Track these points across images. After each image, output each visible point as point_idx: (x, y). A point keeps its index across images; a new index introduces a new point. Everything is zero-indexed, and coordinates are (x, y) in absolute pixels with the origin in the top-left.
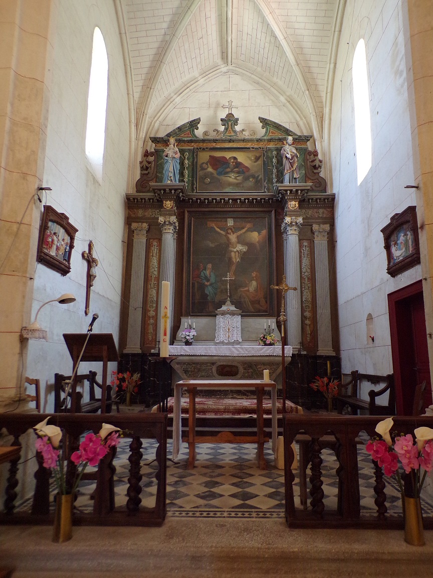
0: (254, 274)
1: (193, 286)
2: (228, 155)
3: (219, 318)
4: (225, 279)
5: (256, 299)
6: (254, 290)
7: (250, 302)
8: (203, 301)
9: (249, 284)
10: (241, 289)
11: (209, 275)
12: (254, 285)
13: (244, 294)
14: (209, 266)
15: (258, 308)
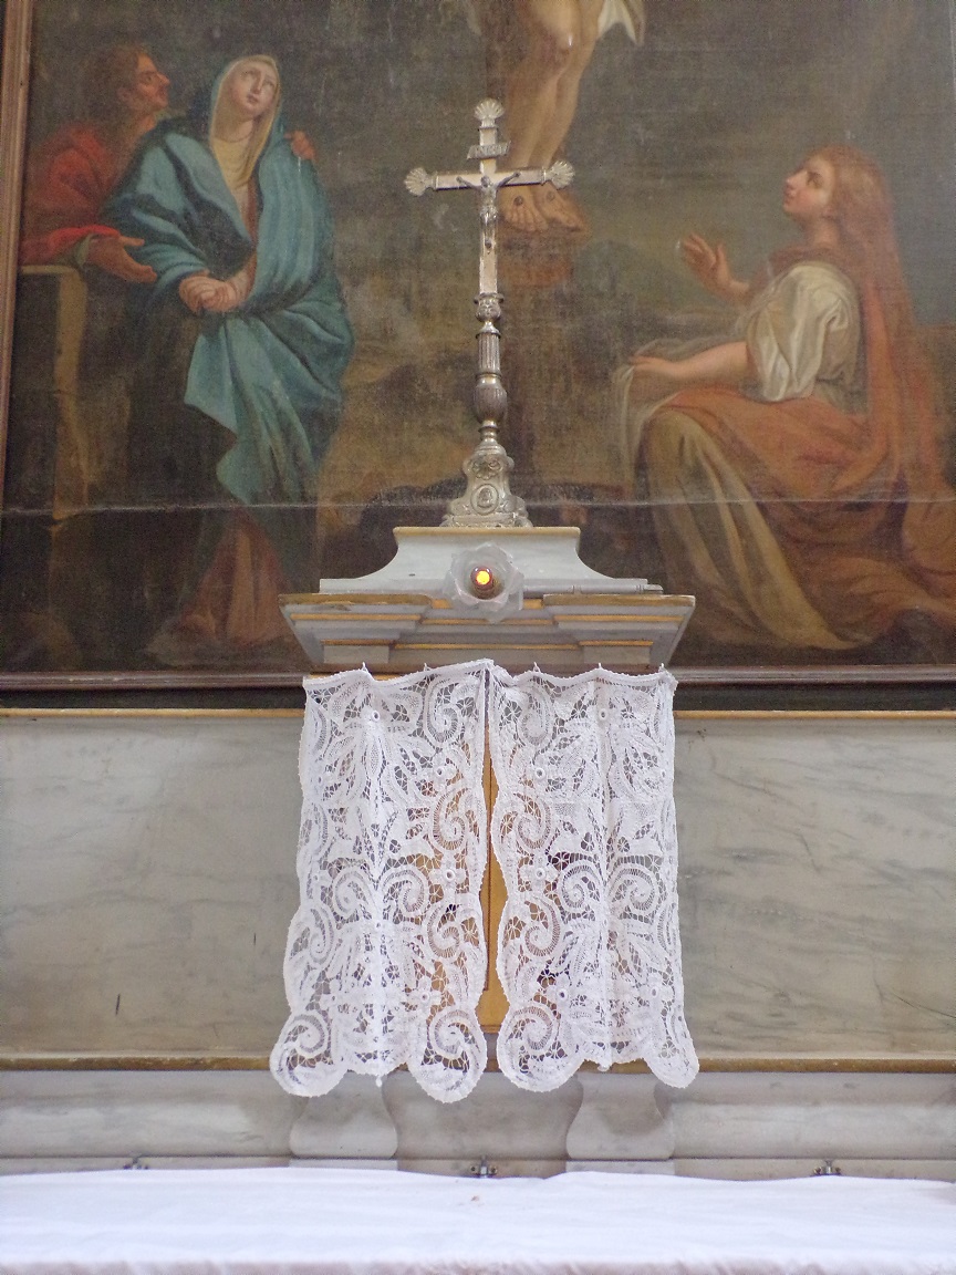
0: (812, 189)
3: (339, 720)
4: (446, 181)
5: (848, 490)
6: (818, 380)
7: (778, 530)
8: (151, 508)
9: (748, 297)
10: (659, 366)
11: (241, 196)
12: (819, 319)
13: (692, 429)
14: (245, 87)
15: (877, 599)
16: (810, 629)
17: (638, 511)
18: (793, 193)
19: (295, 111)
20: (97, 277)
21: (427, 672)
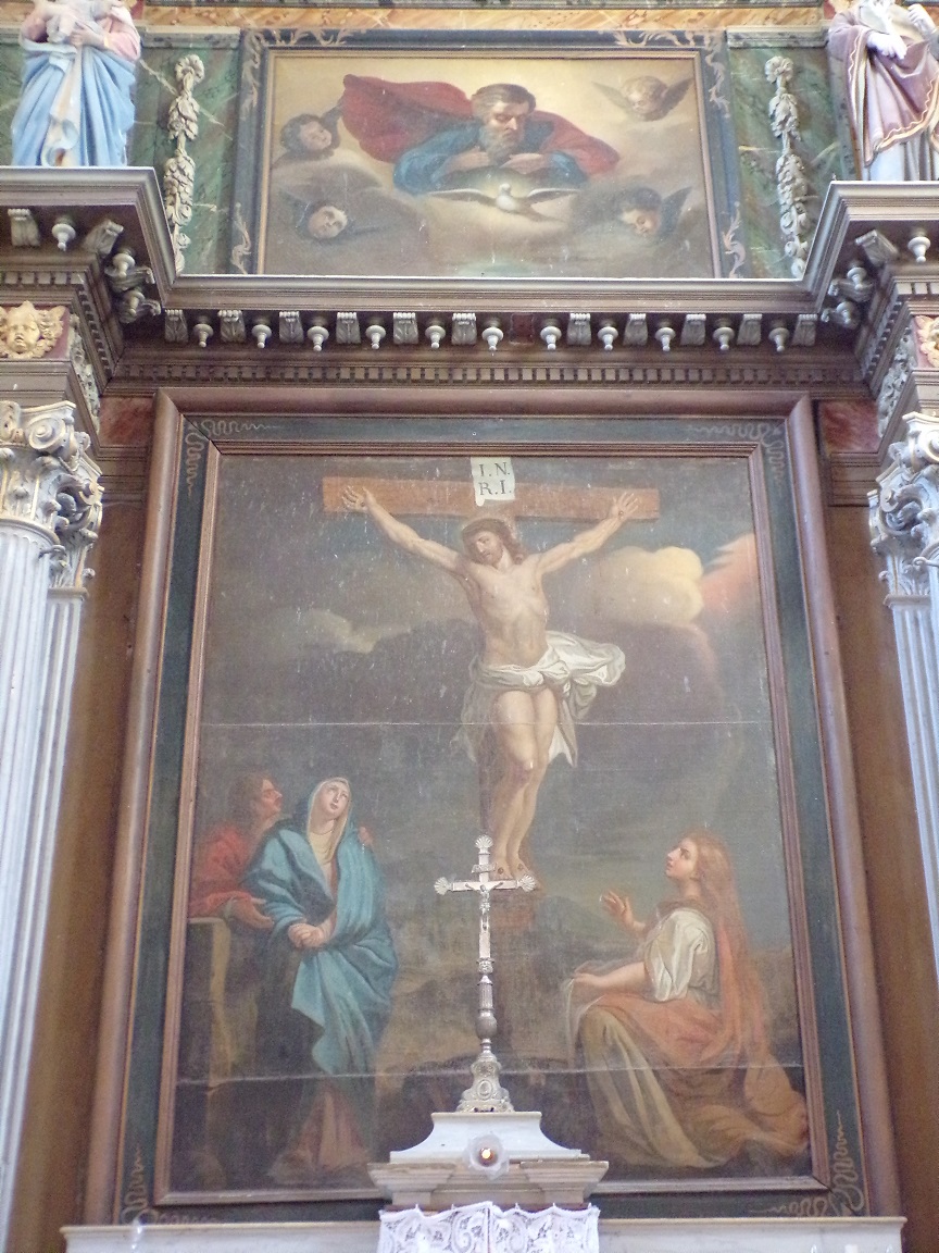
0: (684, 860)
1: (197, 938)
2: (470, 76)
3: (402, 1240)
4: (459, 886)
5: (709, 1061)
6: (690, 987)
7: (667, 1089)
8: (271, 1078)
9: (645, 932)
10: (588, 978)
11: (327, 869)
12: (690, 946)
13: (611, 1021)
14: (329, 798)
15: (730, 1133)
16: (688, 1155)
17: (578, 1075)
18: (672, 863)
19: (361, 814)
20: (236, 925)
21: (454, 1210)
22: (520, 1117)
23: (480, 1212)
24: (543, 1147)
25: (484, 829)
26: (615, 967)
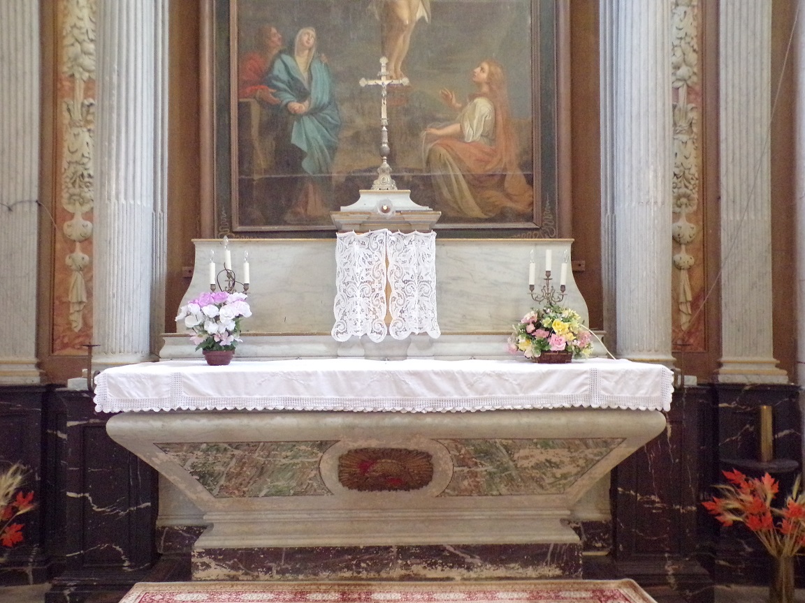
3: (347, 245)
4: (372, 83)
5: (489, 170)
6: (482, 135)
7: (468, 183)
8: (282, 176)
9: (461, 109)
10: (434, 131)
11: (305, 75)
12: (483, 115)
13: (443, 151)
14: (305, 38)
15: (496, 203)
16: (477, 212)
17: (427, 177)
18: (476, 74)
19: (322, 47)
20: (262, 103)
21: (370, 232)
22: (400, 192)
23: (381, 233)
24: (412, 205)
25: (383, 54)
26: (446, 126)
